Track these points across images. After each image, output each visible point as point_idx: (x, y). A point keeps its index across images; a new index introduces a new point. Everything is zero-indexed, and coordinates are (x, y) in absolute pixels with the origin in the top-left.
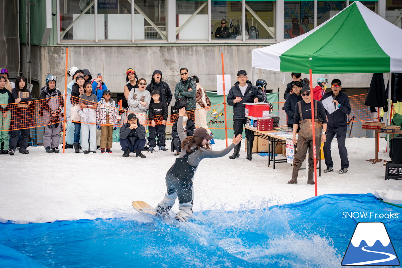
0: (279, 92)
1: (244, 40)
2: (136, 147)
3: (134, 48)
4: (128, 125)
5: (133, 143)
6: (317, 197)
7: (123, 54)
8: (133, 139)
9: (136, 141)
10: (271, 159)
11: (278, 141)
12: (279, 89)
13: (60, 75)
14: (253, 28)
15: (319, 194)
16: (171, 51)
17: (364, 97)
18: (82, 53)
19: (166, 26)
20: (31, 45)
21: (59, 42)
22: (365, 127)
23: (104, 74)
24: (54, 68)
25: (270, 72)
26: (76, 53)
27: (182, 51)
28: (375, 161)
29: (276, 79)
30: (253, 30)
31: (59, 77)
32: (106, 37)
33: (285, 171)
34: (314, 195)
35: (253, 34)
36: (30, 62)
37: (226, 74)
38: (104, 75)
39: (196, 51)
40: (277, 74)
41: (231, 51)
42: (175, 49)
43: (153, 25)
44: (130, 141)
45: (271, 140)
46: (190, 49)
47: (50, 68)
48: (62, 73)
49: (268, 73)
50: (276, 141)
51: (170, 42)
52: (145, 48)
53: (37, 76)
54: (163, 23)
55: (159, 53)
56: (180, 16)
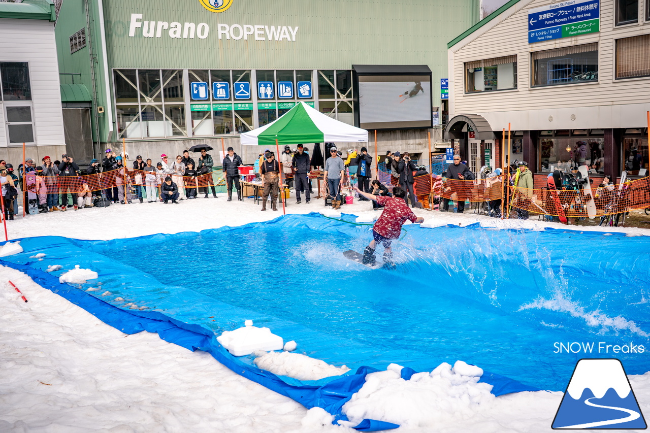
1: (235, 134)
3: (166, 142)
7: (160, 145)
14: (240, 127)
15: (285, 214)
16: (190, 143)
18: (133, 146)
19: (186, 128)
20: (101, 143)
21: (118, 140)
26: (129, 146)
27: (197, 142)
28: (318, 197)
32: (148, 136)
35: (240, 130)
41: (227, 140)
43: (178, 127)
45: (255, 188)
46: (202, 141)
50: (258, 187)
51: (189, 137)
54: (183, 125)
55: (183, 144)
56: (194, 121)
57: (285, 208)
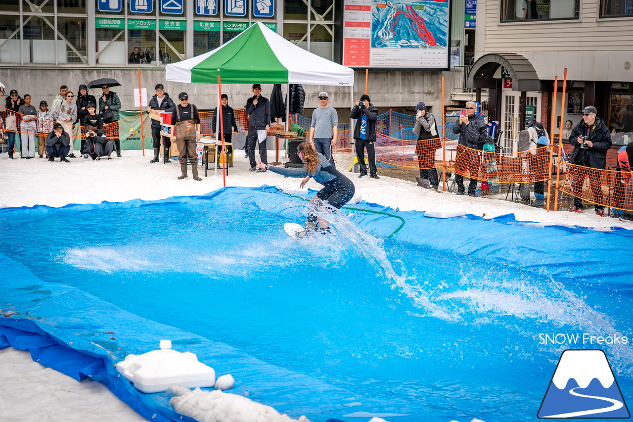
1: (158, 65)
2: (61, 152)
3: (57, 71)
4: (53, 135)
5: (58, 149)
6: (225, 188)
7: (47, 76)
8: (58, 146)
9: (61, 148)
14: (166, 55)
15: (227, 186)
16: (91, 74)
19: (87, 52)
27: (102, 74)
30: (166, 57)
32: (31, 61)
35: (165, 60)
39: (114, 74)
41: (146, 74)
42: (95, 72)
43: (75, 51)
44: (55, 148)
46: (109, 73)
51: (90, 66)
52: (67, 71)
54: (83, 49)
55: (80, 76)
56: (100, 42)
57: (226, 177)
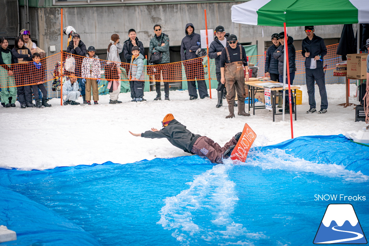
0: (257, 44)
3: (123, 7)
6: (293, 139)
7: (113, 13)
10: (250, 106)
11: (257, 89)
12: (257, 41)
13: (56, 34)
15: (294, 137)
16: (157, 9)
17: (335, 47)
18: (76, 13)
20: (29, 7)
21: (54, 3)
22: (336, 74)
23: (97, 32)
24: (51, 28)
25: (249, 26)
26: (70, 13)
27: (167, 9)
28: (346, 105)
29: (254, 32)
31: (55, 36)
33: (263, 116)
34: (290, 138)
36: (28, 23)
37: (209, 29)
38: (97, 34)
39: (180, 9)
40: (255, 28)
41: (212, 7)
42: (161, 7)
45: (250, 89)
46: (175, 7)
47: (47, 28)
48: (58, 32)
49: (247, 27)
50: (255, 89)
52: (133, 7)
53: (35, 36)
55: (146, 11)
